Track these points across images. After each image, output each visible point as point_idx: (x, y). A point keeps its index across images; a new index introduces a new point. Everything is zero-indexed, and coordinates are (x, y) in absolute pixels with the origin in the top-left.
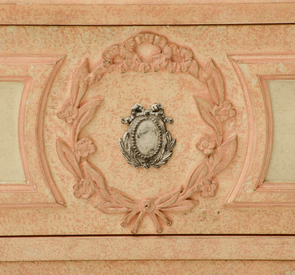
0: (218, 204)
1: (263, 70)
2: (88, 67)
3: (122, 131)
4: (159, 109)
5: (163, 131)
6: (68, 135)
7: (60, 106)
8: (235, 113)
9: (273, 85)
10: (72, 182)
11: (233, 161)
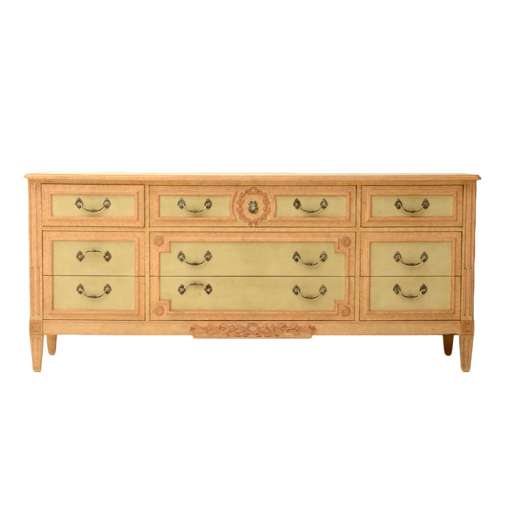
0: (266, 221)
1: (275, 194)
2: (242, 193)
3: (248, 206)
4: (255, 202)
5: (256, 206)
6: (238, 207)
7: (236, 201)
8: (270, 203)
9: (277, 197)
10: (239, 216)
11: (269, 212)
